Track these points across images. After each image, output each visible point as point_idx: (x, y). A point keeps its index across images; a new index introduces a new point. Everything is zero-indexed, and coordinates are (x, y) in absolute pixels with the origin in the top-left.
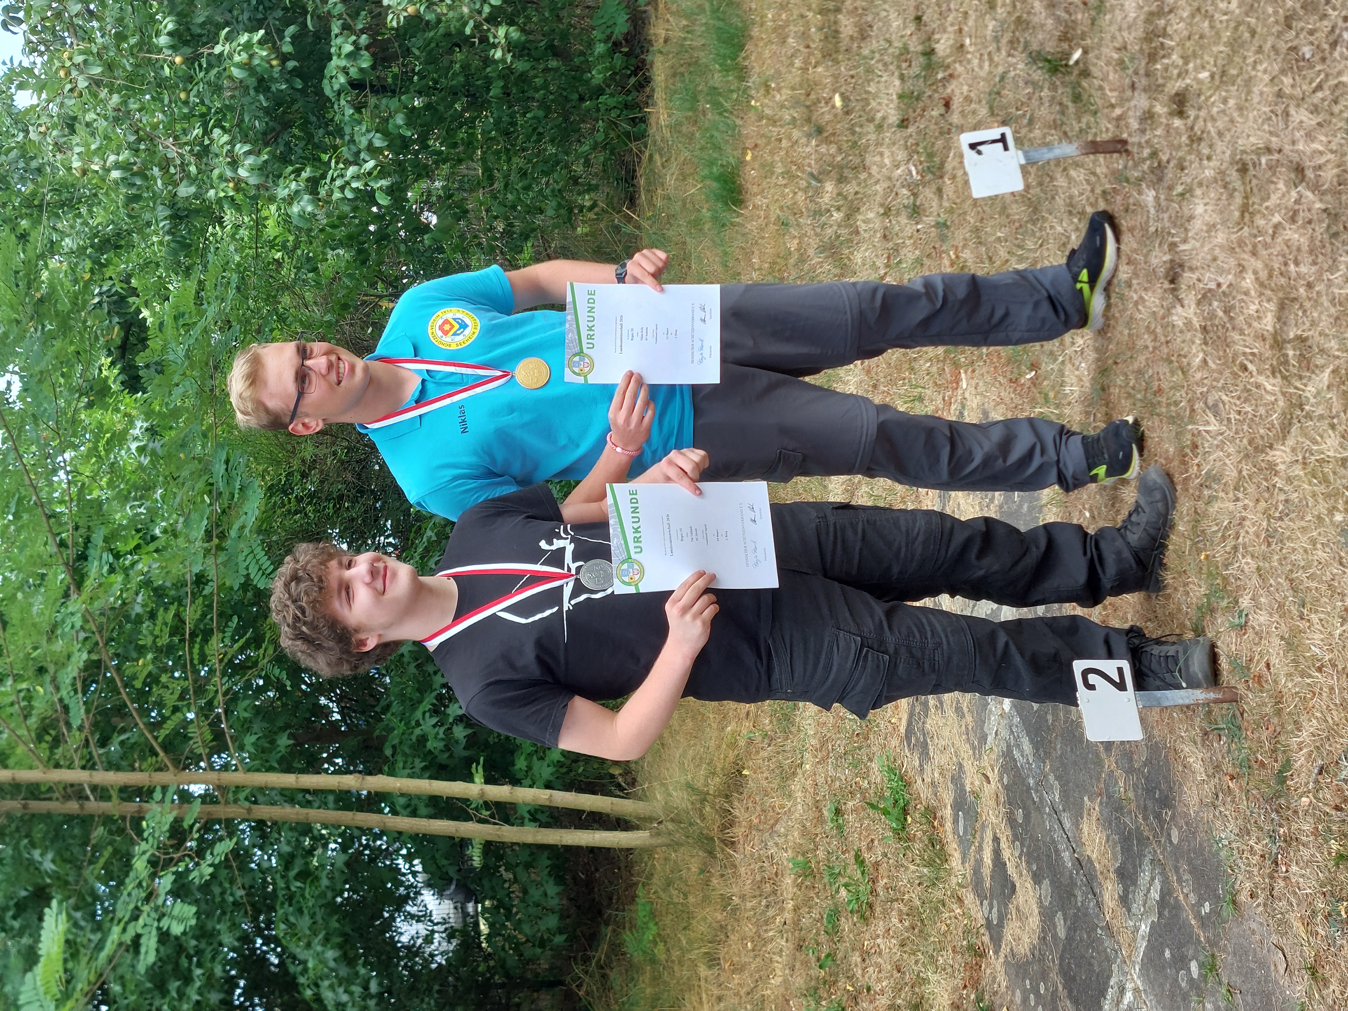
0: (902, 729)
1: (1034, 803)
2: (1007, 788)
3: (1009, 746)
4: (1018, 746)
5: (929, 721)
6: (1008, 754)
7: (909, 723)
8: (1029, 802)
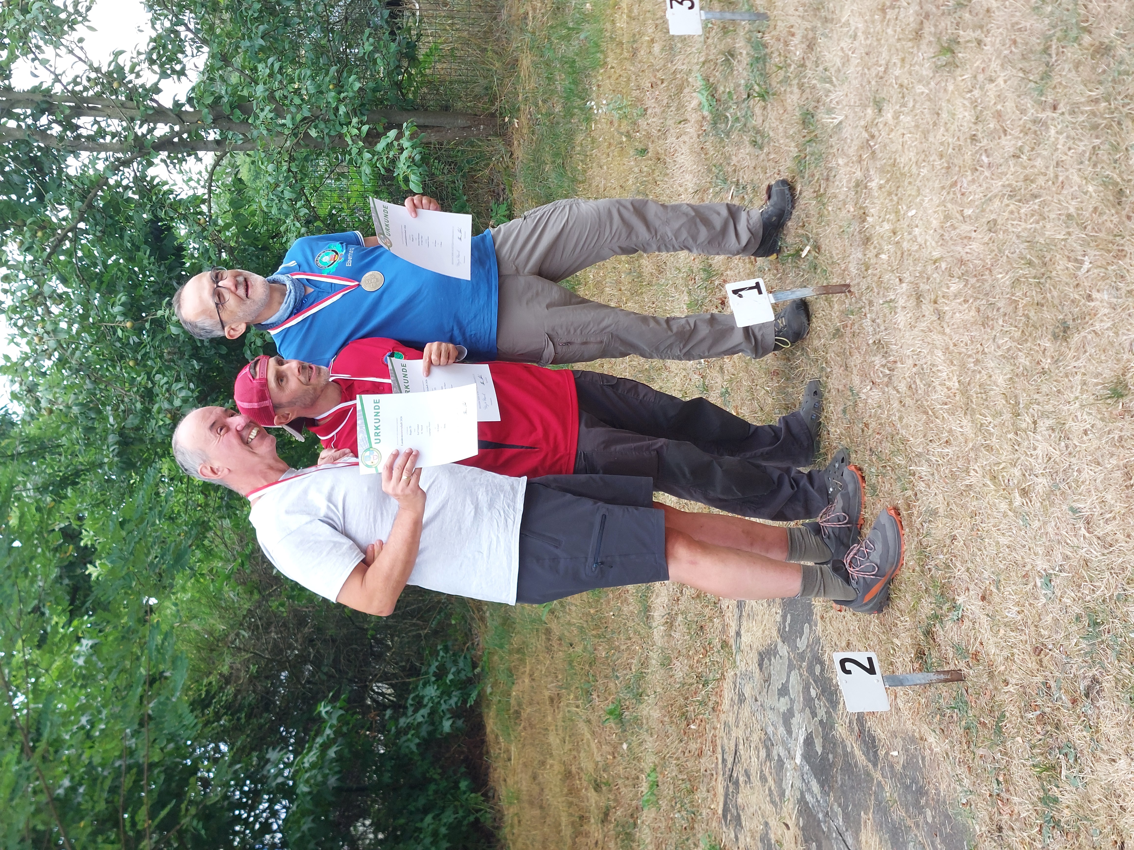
0: (720, 811)
1: (824, 832)
2: (803, 829)
3: (802, 794)
4: (809, 790)
5: (740, 795)
6: (802, 801)
7: (725, 804)
8: (821, 834)
